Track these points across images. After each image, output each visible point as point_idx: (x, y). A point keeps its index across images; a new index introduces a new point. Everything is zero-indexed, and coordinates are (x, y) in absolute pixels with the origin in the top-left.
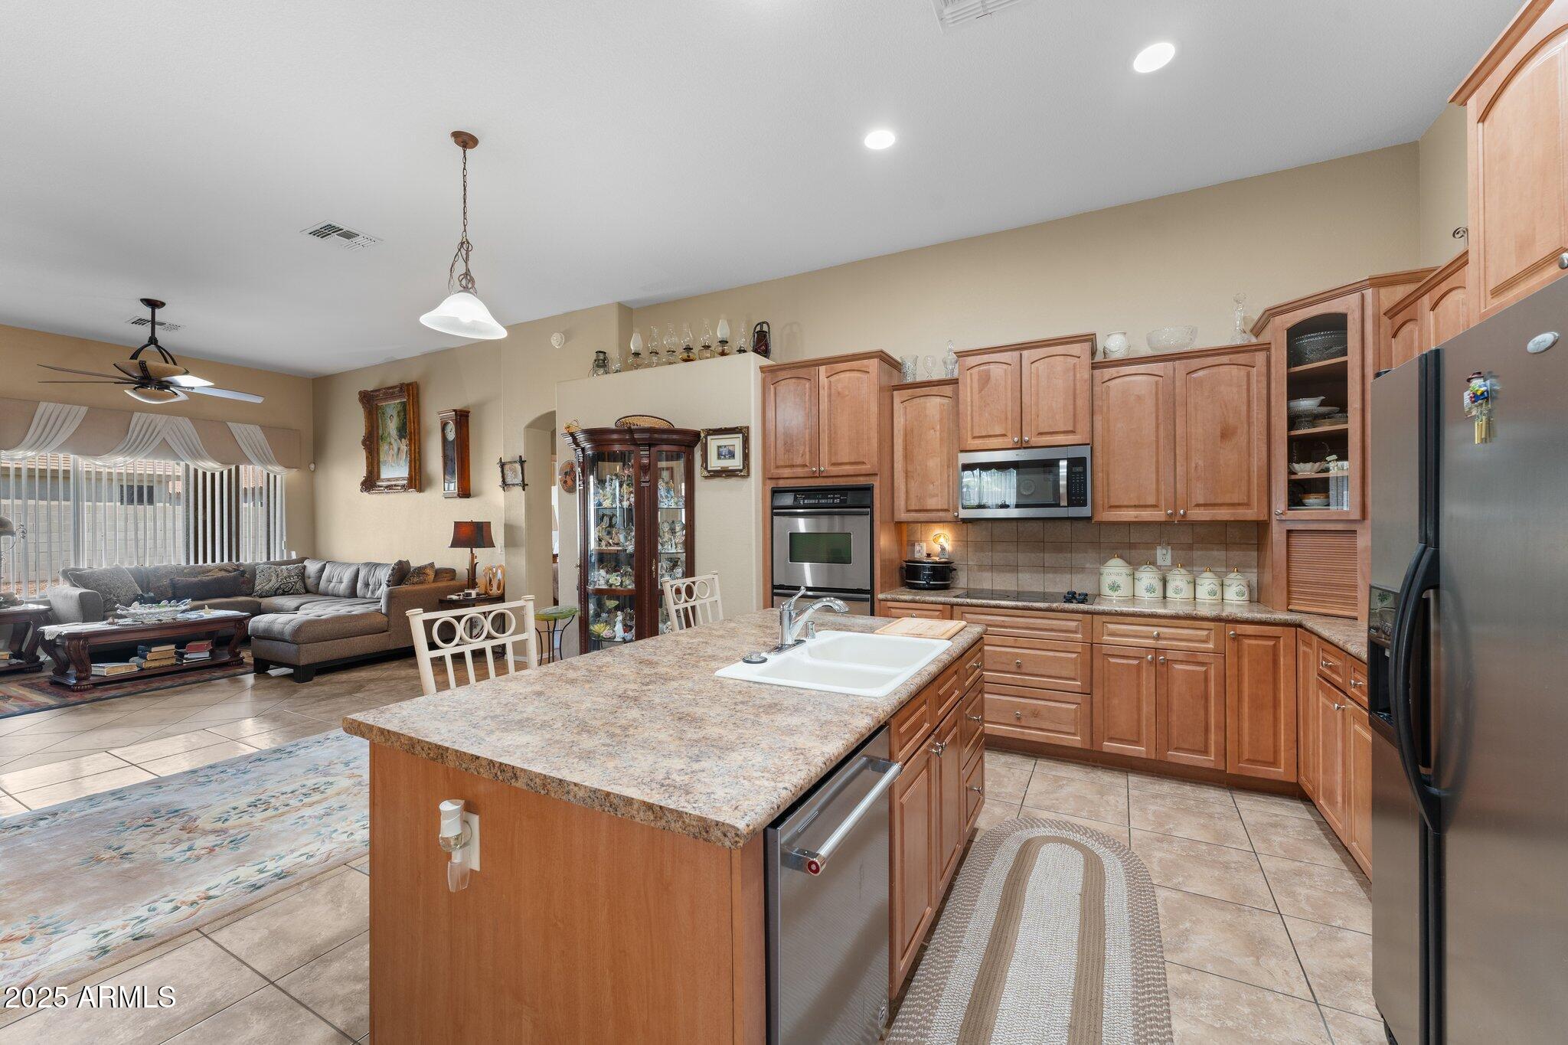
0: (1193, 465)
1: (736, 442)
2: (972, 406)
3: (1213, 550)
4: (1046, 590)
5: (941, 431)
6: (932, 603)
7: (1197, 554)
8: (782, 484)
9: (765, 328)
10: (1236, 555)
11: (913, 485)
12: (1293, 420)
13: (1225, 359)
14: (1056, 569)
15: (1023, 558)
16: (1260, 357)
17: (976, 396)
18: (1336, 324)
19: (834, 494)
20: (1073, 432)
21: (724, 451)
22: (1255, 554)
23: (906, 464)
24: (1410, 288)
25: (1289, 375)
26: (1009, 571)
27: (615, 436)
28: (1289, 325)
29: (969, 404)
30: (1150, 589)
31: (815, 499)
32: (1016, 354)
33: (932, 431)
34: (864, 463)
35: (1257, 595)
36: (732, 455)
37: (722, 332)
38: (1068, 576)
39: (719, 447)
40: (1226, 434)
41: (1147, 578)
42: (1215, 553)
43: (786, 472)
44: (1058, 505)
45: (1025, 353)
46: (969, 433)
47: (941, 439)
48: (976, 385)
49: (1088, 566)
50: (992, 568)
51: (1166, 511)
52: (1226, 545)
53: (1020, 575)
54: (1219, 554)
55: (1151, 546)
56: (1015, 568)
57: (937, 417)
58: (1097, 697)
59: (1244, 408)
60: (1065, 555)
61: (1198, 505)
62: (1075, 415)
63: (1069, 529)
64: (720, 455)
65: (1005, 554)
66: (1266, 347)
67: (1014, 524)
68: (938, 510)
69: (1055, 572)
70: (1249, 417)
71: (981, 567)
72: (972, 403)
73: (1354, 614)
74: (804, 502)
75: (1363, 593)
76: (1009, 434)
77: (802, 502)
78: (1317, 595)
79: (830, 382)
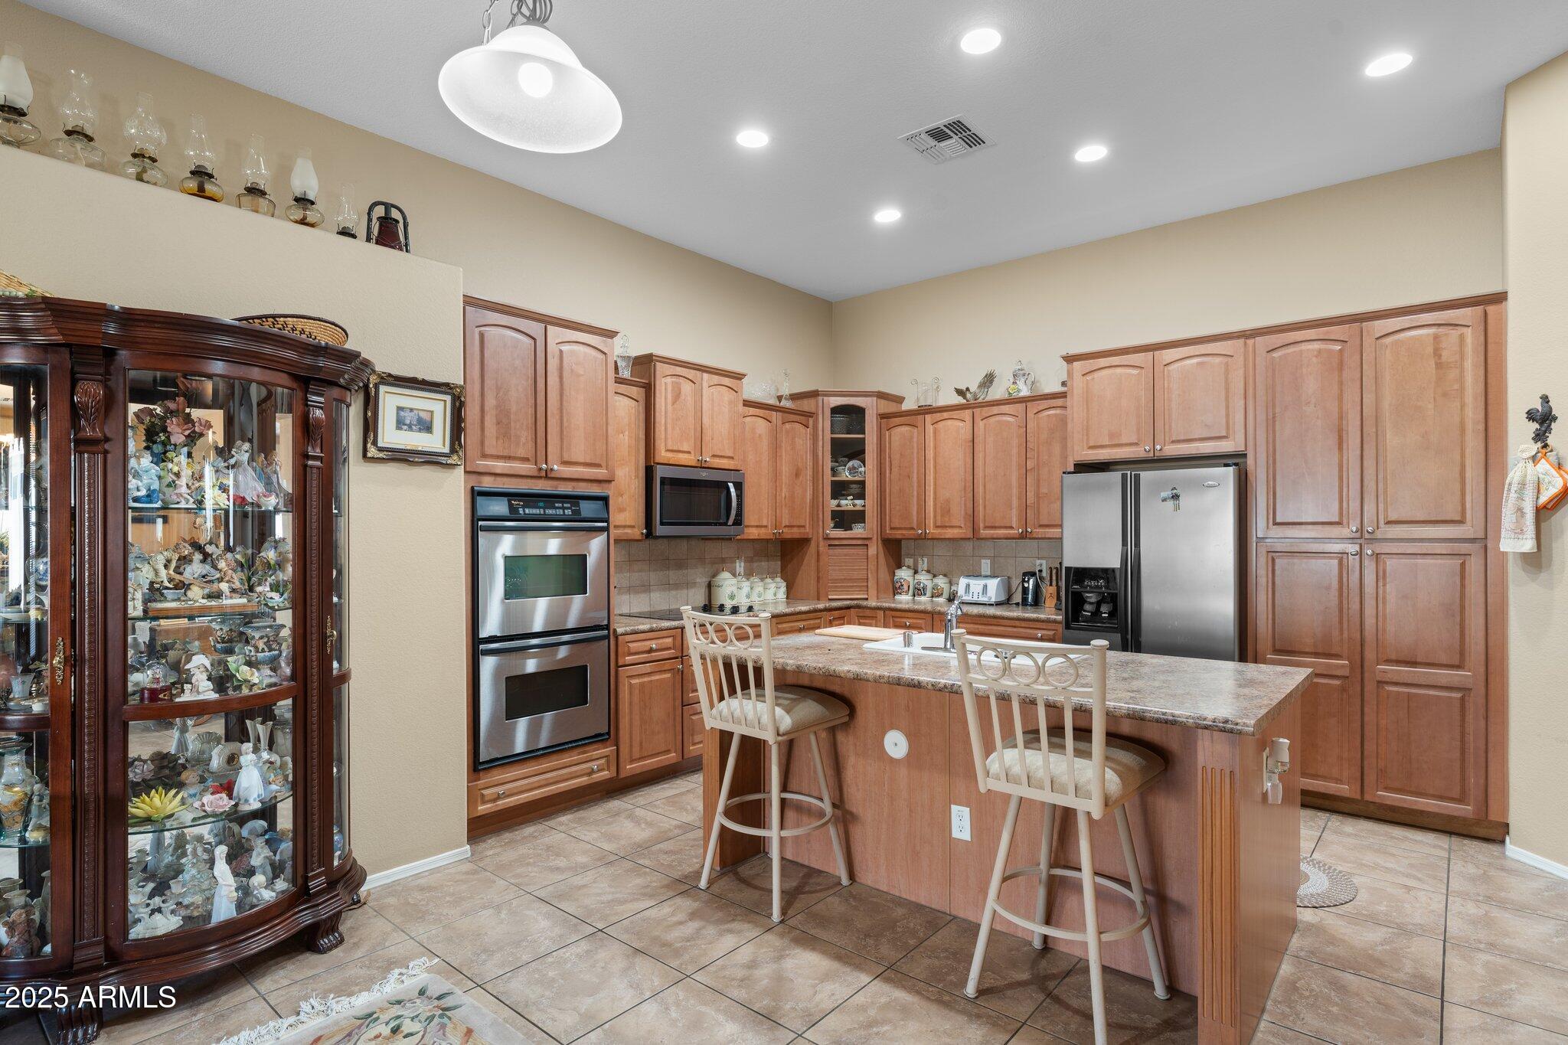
0: (783, 495)
1: (438, 407)
2: (666, 417)
3: (762, 561)
4: (671, 607)
5: (629, 436)
7: (755, 565)
8: (488, 484)
10: (773, 564)
12: (833, 470)
13: (797, 418)
14: (677, 586)
15: (654, 577)
16: (812, 421)
17: (670, 407)
18: (858, 412)
19: (563, 503)
20: (732, 458)
21: (408, 417)
22: (779, 563)
24: (898, 408)
25: (833, 441)
28: (832, 406)
29: (663, 413)
30: (747, 597)
31: (539, 508)
32: (698, 373)
33: (620, 435)
34: (598, 466)
35: (793, 594)
36: (427, 427)
38: (685, 591)
39: (400, 409)
40: (797, 475)
41: (744, 585)
42: (763, 563)
43: (500, 466)
44: (725, 524)
45: (706, 376)
46: (662, 445)
47: (629, 447)
48: (670, 396)
49: (698, 580)
51: (769, 530)
52: (768, 556)
53: (652, 594)
54: (765, 564)
55: (733, 561)
56: (646, 588)
57: (626, 420)
59: (804, 456)
61: (785, 526)
62: (734, 443)
64: (400, 424)
65: (641, 574)
66: (809, 415)
68: (625, 527)
69: (677, 589)
70: (807, 463)
72: (666, 412)
73: (866, 596)
74: (524, 511)
75: (872, 583)
76: (692, 452)
77: (521, 511)
78: (845, 587)
79: (561, 351)
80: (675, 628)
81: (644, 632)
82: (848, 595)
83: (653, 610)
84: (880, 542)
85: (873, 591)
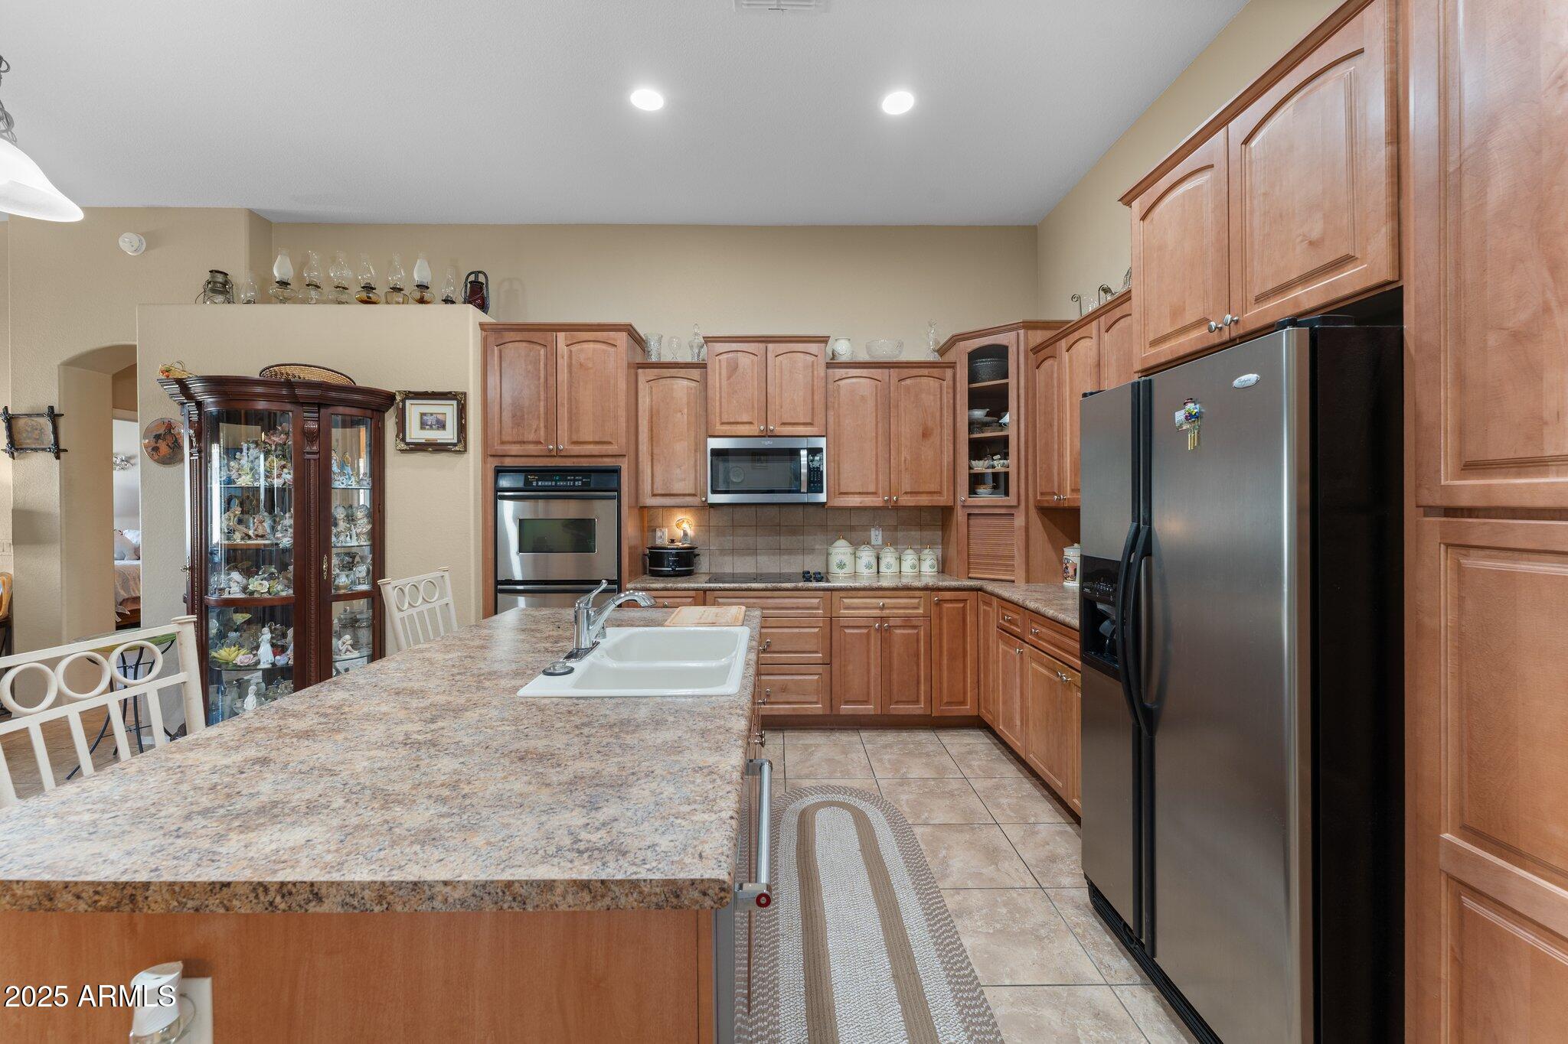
0: (903, 459)
1: (448, 411)
2: (720, 393)
3: (911, 530)
5: (688, 415)
6: (685, 590)
7: (900, 534)
8: (508, 462)
9: (482, 278)
10: (927, 534)
11: (658, 469)
12: (973, 425)
13: (925, 372)
14: (790, 551)
15: (762, 541)
16: (949, 373)
17: (724, 383)
18: (999, 353)
19: (575, 476)
20: (811, 424)
21: (430, 420)
22: (940, 533)
23: (652, 445)
24: (1049, 334)
25: (970, 390)
26: (748, 555)
27: (259, 390)
28: (970, 350)
29: (718, 389)
30: (868, 566)
31: (552, 481)
32: (762, 346)
33: (679, 415)
34: (610, 443)
35: (943, 567)
36: (442, 425)
37: (421, 273)
38: (801, 557)
39: (423, 415)
40: (926, 434)
41: (866, 556)
42: (913, 533)
43: (515, 449)
44: (799, 491)
45: (771, 346)
46: (718, 419)
47: (689, 423)
48: (724, 372)
49: (817, 547)
50: (734, 551)
51: (883, 497)
52: (921, 526)
53: (759, 558)
54: (915, 534)
55: (866, 528)
56: (754, 551)
57: (685, 400)
58: (835, 666)
59: (938, 414)
60: (799, 538)
61: (906, 493)
62: (813, 409)
63: (802, 513)
64: (423, 425)
65: (745, 538)
66: (952, 365)
67: (753, 509)
68: (685, 495)
70: (941, 421)
71: (723, 552)
72: (720, 388)
73: (1013, 578)
74: (537, 483)
75: (1019, 561)
76: (756, 423)
77: (534, 484)
78: (988, 564)
79: (571, 351)
80: (694, 590)
81: (657, 590)
82: (993, 574)
83: (759, 571)
84: (1033, 512)
85: (1020, 574)
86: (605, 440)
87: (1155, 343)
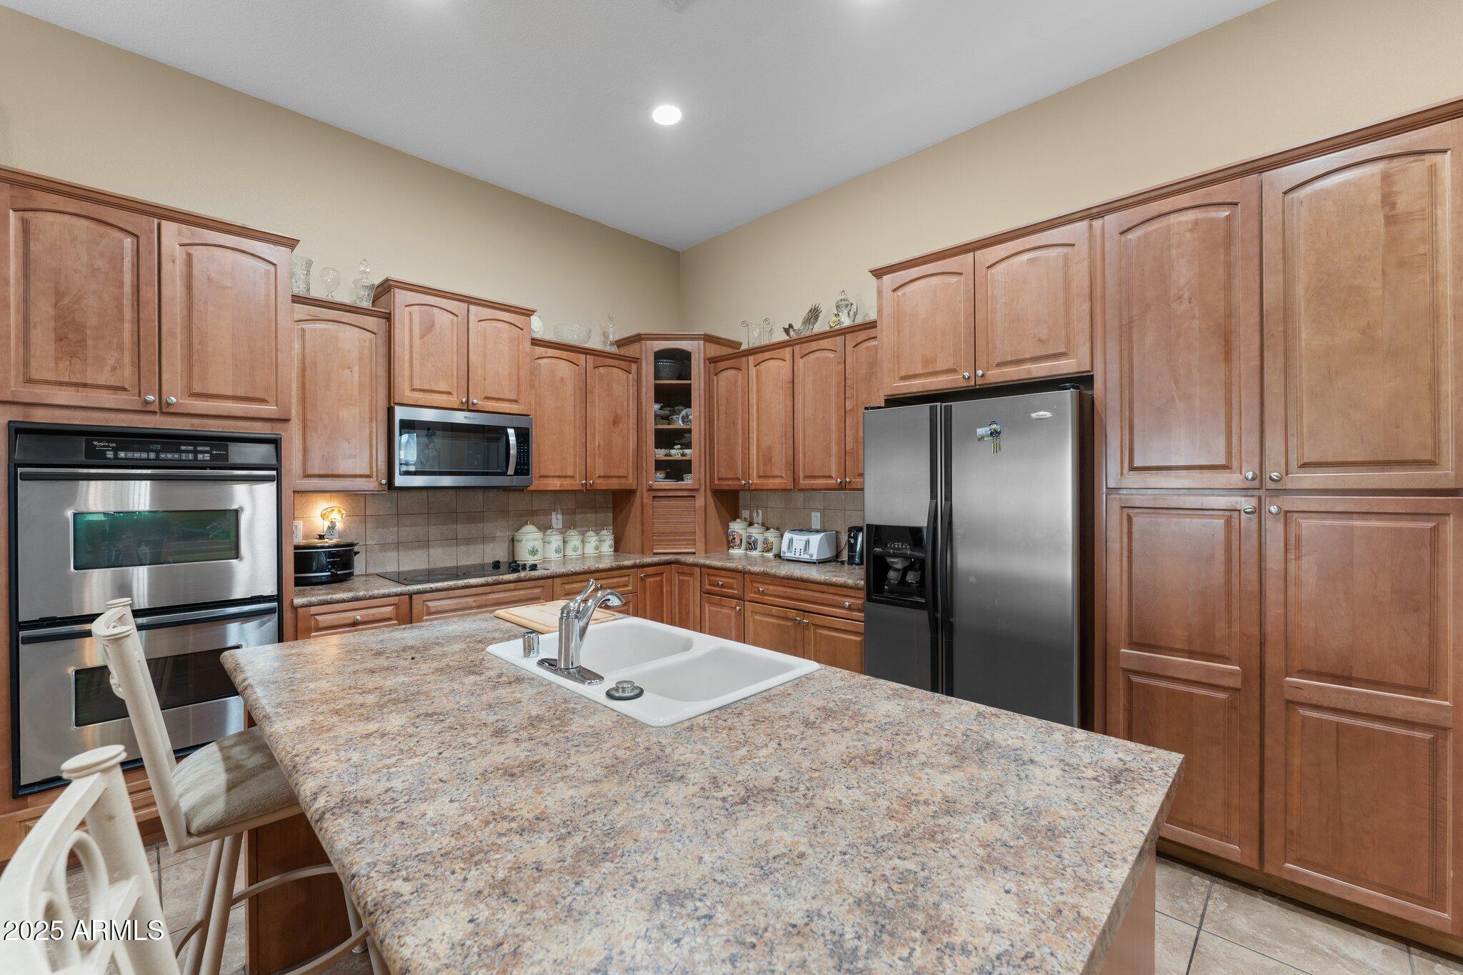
0: (597, 444)
2: (411, 352)
3: (587, 513)
4: (459, 564)
5: (361, 374)
6: (384, 596)
7: (578, 517)
8: (47, 417)
10: (601, 516)
11: (316, 443)
12: (658, 418)
13: (616, 363)
14: (468, 541)
15: (434, 531)
16: (634, 367)
17: (417, 341)
18: (682, 358)
19: (195, 445)
20: (516, 401)
22: (611, 515)
23: (304, 408)
24: (730, 351)
25: (656, 386)
26: (419, 548)
28: (656, 350)
29: (407, 347)
30: (557, 551)
31: (148, 451)
32: (464, 306)
33: (347, 372)
40: (616, 422)
41: (555, 540)
42: (589, 516)
43: (62, 395)
44: (504, 474)
45: (474, 309)
46: (407, 383)
47: (361, 384)
48: (414, 329)
49: (498, 534)
50: (398, 546)
51: (580, 480)
52: (596, 508)
53: (431, 551)
54: (591, 516)
55: (547, 513)
56: (424, 544)
57: (355, 355)
59: (626, 404)
60: (478, 525)
61: (599, 477)
62: (518, 385)
63: (481, 498)
65: (414, 528)
66: (636, 360)
67: (424, 493)
68: (355, 477)
69: (468, 544)
70: (628, 411)
71: (384, 546)
72: (411, 347)
73: (693, 550)
74: (116, 455)
75: (699, 536)
76: (455, 393)
77: (110, 455)
78: (670, 540)
79: (189, 256)
80: (396, 595)
81: (343, 601)
82: (674, 548)
83: (432, 566)
84: (709, 493)
85: (700, 546)
86: (258, 395)
87: (904, 378)
